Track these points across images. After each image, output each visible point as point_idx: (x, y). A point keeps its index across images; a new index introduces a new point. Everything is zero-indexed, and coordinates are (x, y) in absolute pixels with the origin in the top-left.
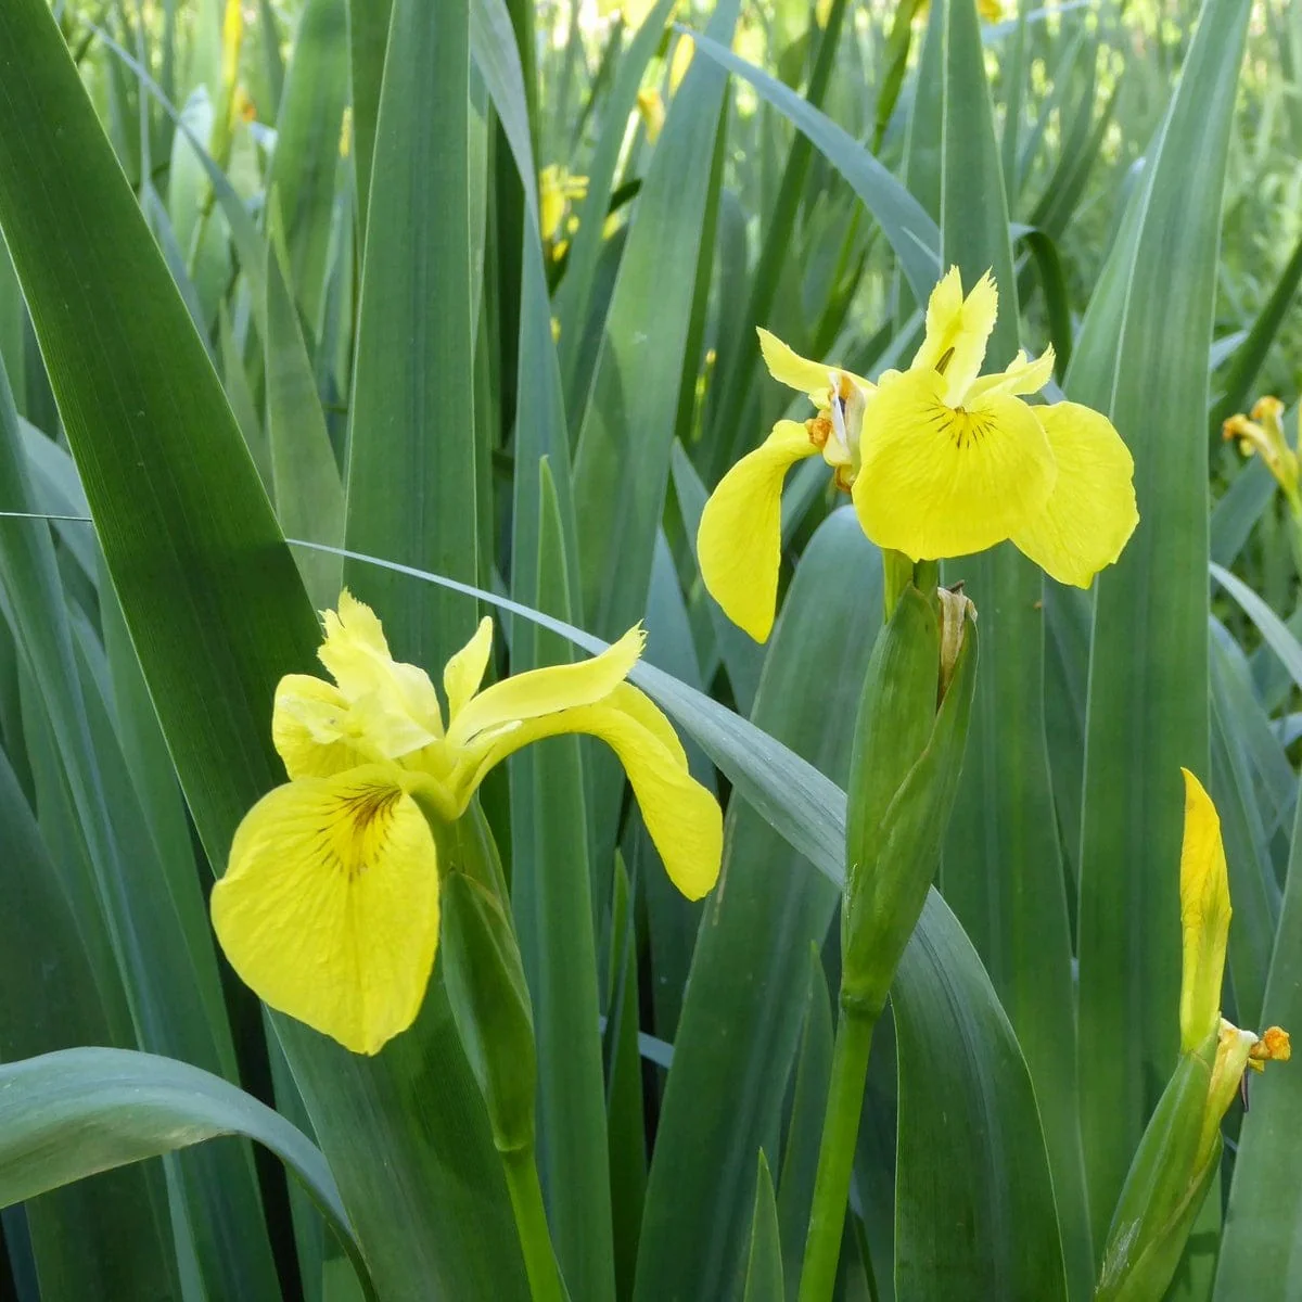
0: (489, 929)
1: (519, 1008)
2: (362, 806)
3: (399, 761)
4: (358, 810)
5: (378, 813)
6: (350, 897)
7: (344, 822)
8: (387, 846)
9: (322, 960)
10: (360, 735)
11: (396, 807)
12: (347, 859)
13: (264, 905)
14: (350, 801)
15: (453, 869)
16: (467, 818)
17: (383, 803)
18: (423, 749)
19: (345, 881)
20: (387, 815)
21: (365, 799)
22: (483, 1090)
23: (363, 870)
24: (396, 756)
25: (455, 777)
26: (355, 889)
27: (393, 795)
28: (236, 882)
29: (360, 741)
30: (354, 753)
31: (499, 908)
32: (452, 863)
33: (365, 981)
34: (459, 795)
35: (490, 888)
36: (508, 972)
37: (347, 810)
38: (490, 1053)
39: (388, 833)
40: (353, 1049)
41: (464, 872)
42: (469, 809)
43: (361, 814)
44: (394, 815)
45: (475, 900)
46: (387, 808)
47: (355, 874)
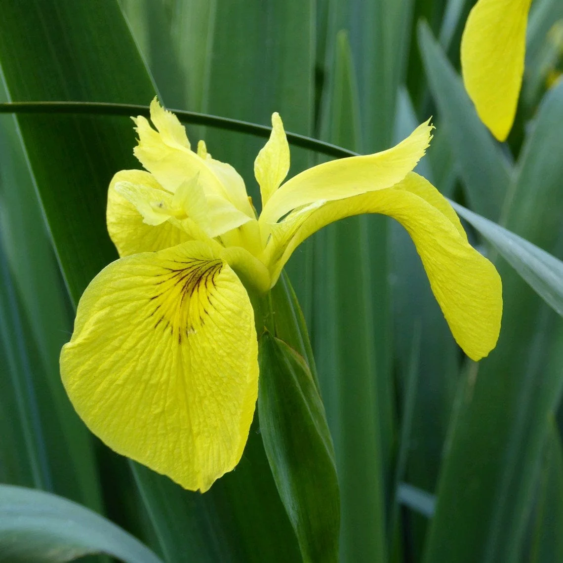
0: (298, 385)
1: (325, 455)
2: (188, 277)
3: (219, 239)
4: (184, 281)
5: (202, 283)
6: (180, 355)
7: (172, 291)
8: (211, 311)
9: (158, 410)
10: (184, 216)
11: (218, 277)
12: (176, 322)
13: (105, 365)
14: (177, 272)
15: (267, 333)
16: (278, 289)
17: (206, 275)
18: (240, 228)
19: (175, 342)
20: (210, 284)
21: (190, 270)
22: (295, 525)
23: (190, 332)
24: (216, 235)
25: (267, 253)
26: (184, 348)
27: (216, 267)
28: (79, 345)
29: (186, 222)
30: (179, 232)
31: (306, 368)
32: (266, 329)
33: (195, 429)
34: (271, 267)
35: (298, 349)
36: (316, 423)
37: (175, 280)
38: (301, 494)
39: (212, 299)
40: (187, 487)
41: (276, 336)
42: (279, 281)
43: (187, 283)
44: (216, 283)
45: (286, 360)
46: (210, 278)
47: (184, 334)
